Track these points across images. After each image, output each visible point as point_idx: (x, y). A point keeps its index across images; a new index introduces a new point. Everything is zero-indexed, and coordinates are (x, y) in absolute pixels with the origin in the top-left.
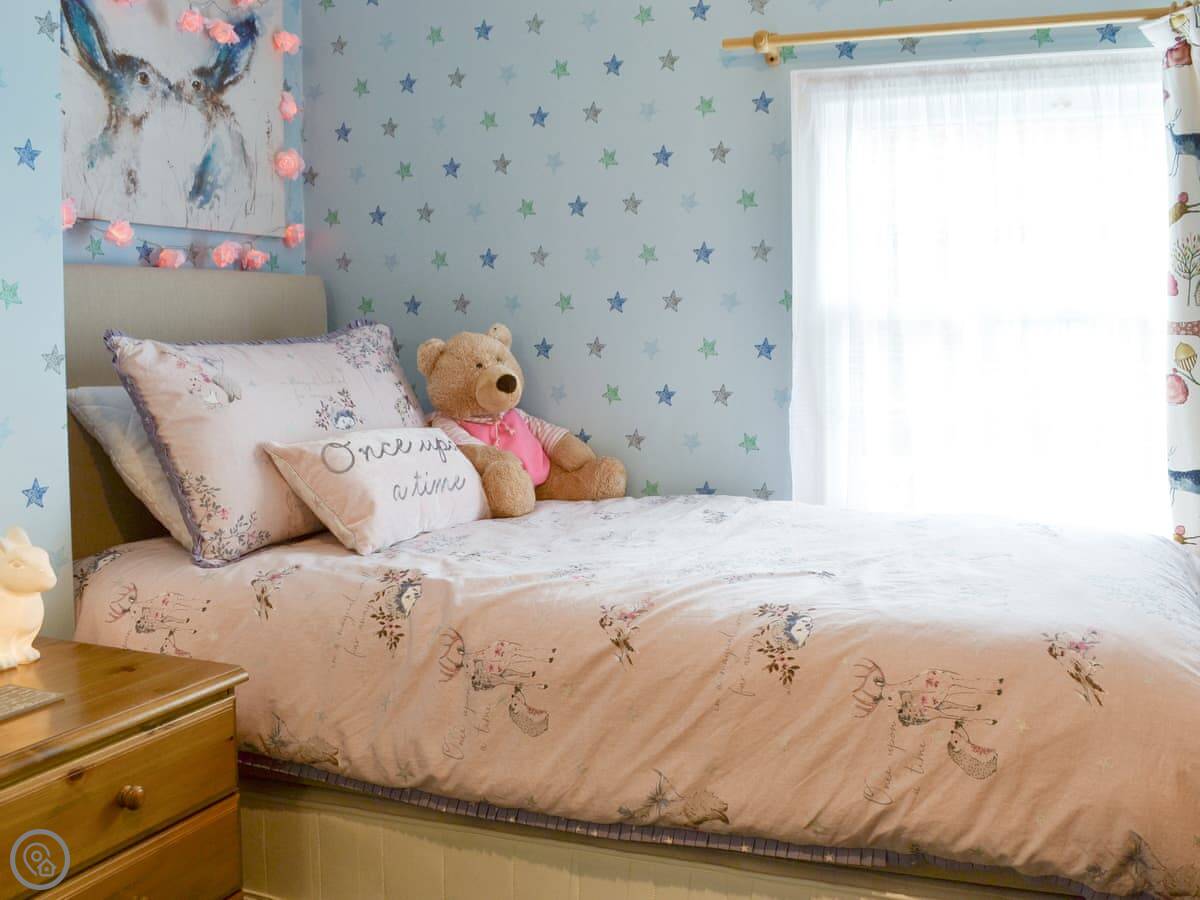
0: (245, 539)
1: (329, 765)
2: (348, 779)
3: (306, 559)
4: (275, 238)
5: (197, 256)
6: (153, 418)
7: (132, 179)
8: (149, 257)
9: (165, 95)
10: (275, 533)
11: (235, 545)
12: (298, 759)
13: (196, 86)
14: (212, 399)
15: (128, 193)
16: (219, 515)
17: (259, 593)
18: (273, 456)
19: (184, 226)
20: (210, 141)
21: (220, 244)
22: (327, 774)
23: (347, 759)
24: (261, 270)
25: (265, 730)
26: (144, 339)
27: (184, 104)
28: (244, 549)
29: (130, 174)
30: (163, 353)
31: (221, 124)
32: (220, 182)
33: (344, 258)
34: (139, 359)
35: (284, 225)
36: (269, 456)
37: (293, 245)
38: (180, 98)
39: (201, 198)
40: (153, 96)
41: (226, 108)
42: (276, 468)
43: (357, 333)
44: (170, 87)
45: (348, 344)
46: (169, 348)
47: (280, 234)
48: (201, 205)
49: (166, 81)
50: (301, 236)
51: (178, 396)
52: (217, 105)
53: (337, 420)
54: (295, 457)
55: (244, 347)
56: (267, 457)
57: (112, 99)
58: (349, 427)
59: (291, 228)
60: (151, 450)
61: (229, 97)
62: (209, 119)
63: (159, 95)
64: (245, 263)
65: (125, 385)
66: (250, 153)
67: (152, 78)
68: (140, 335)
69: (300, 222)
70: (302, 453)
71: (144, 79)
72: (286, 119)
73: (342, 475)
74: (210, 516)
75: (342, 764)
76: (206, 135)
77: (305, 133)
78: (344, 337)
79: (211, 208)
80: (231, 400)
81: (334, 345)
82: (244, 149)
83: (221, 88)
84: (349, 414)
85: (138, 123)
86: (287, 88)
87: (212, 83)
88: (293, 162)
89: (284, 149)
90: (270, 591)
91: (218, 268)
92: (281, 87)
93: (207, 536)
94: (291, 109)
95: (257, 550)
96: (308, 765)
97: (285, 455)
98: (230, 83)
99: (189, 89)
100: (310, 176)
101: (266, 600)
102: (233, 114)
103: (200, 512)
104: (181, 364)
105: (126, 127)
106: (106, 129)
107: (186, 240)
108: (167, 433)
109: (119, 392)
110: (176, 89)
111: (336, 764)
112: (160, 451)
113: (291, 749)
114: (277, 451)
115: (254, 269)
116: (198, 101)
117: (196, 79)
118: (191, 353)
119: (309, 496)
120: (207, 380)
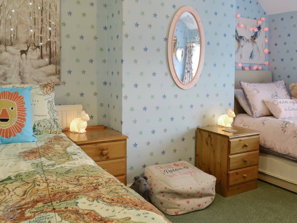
0: (260, 114)
1: (273, 149)
2: (275, 152)
3: (270, 118)
4: (263, 64)
5: (250, 68)
6: (246, 95)
7: (241, 56)
8: (243, 68)
9: (246, 41)
10: (264, 114)
11: (258, 115)
12: (268, 148)
13: (251, 39)
14: (255, 92)
15: (241, 58)
16: (256, 110)
17: (263, 122)
18: (265, 102)
19: (248, 63)
20: (253, 48)
21: (254, 66)
22: (272, 151)
23: (276, 149)
24: (261, 70)
25: (263, 143)
26: (245, 82)
27: (249, 42)
28: (259, 116)
29: (241, 55)
30: (248, 84)
31: (255, 45)
32: (254, 55)
33: (275, 68)
34: (244, 85)
35: (264, 62)
36: (264, 102)
37: (266, 65)
38: (248, 42)
39: (251, 58)
40: (244, 42)
41: (256, 42)
42: (265, 104)
43: (278, 82)
44: (247, 40)
45: (277, 84)
46: (249, 84)
47: (264, 63)
48: (251, 59)
49: (246, 39)
50: (268, 64)
51: (250, 91)
52: (254, 42)
53: (275, 97)
54: (268, 102)
55: (260, 84)
56: (263, 102)
57: (239, 43)
58: (277, 98)
59: (266, 62)
60: (245, 99)
61: (256, 40)
62: (253, 44)
63: (245, 41)
64: (258, 69)
65: (242, 89)
66: (259, 50)
67: (244, 39)
68: (244, 82)
69: (267, 61)
70: (269, 102)
71: (243, 39)
72: (265, 43)
73: (276, 106)
74: (254, 110)
75: (275, 149)
76: (252, 47)
77: (269, 45)
78: (276, 82)
79: (253, 60)
80: (258, 92)
81: (274, 84)
82: (258, 49)
83: (255, 39)
84: (277, 96)
85: (242, 47)
86: (266, 37)
87: (253, 38)
88: (266, 51)
89: (265, 48)
90: (264, 122)
91: (254, 70)
92: (265, 37)
93: (254, 113)
94: (267, 41)
95: (261, 117)
96: (269, 149)
97: (266, 102)
98: (256, 38)
99: (250, 40)
100: (269, 53)
101: (264, 123)
102: (257, 43)
103: (253, 110)
104: (251, 86)
105: (241, 47)
106: (238, 48)
107: (248, 65)
108: (248, 97)
109: (241, 90)
110: (248, 40)
111: (274, 149)
112: (247, 100)
113: (267, 146)
114: (265, 101)
115: (259, 70)
116: (251, 42)
117: (251, 38)
118: (252, 85)
119: (270, 109)
120: (254, 89)
